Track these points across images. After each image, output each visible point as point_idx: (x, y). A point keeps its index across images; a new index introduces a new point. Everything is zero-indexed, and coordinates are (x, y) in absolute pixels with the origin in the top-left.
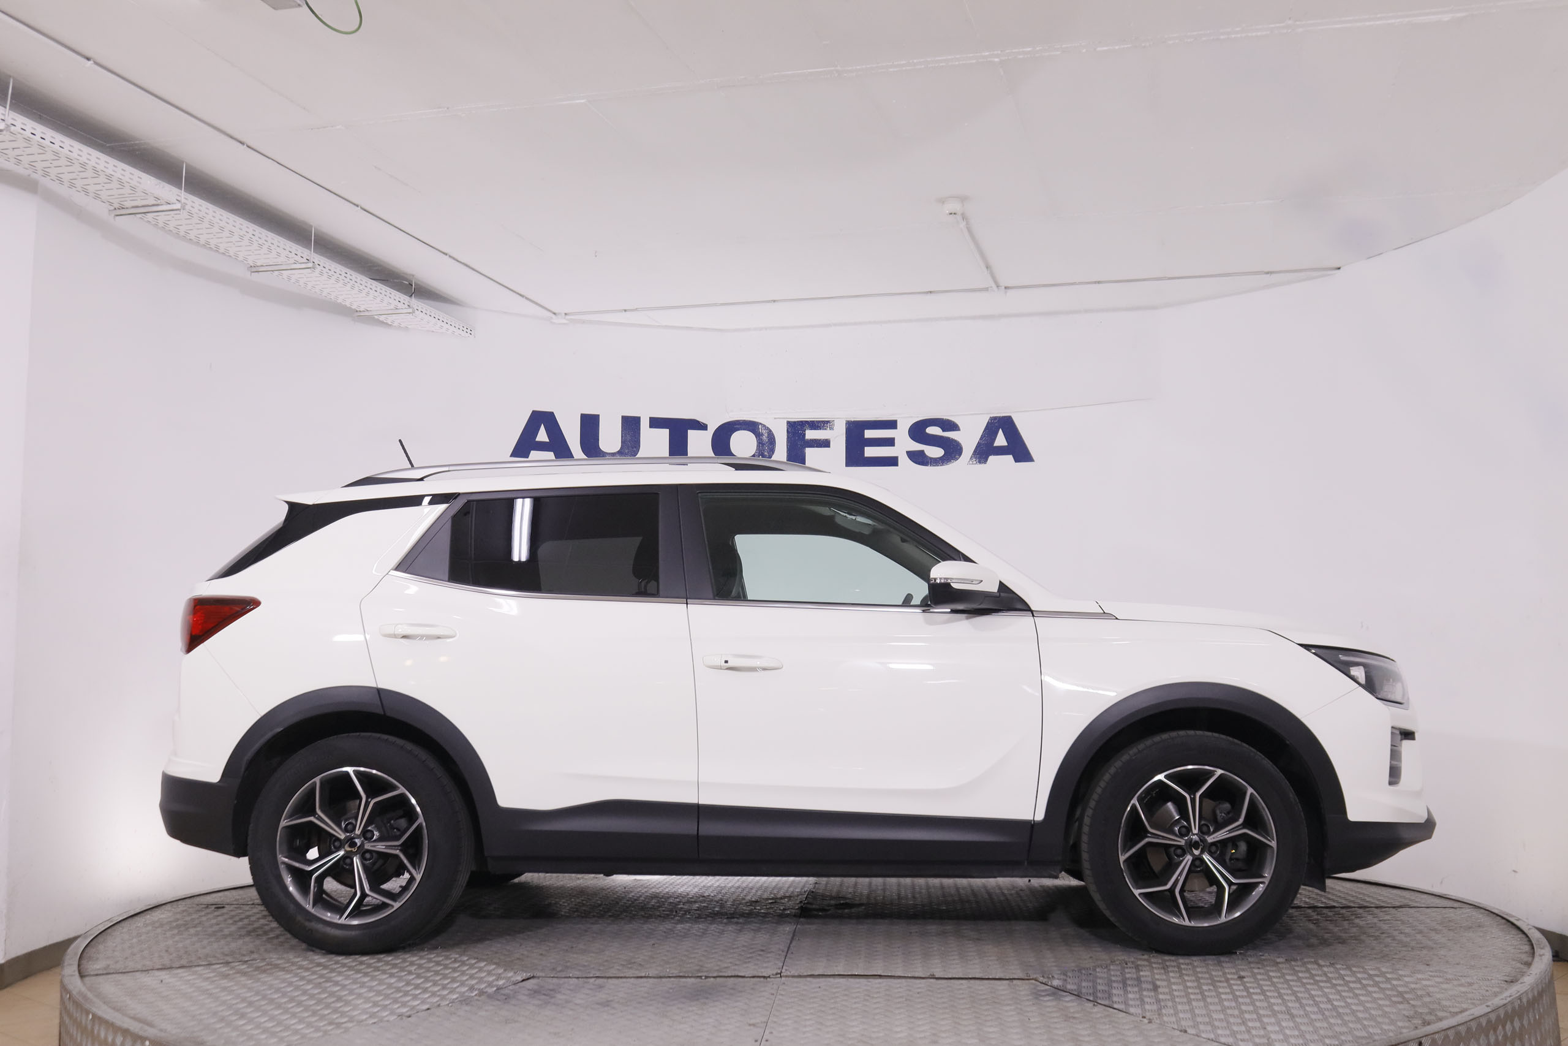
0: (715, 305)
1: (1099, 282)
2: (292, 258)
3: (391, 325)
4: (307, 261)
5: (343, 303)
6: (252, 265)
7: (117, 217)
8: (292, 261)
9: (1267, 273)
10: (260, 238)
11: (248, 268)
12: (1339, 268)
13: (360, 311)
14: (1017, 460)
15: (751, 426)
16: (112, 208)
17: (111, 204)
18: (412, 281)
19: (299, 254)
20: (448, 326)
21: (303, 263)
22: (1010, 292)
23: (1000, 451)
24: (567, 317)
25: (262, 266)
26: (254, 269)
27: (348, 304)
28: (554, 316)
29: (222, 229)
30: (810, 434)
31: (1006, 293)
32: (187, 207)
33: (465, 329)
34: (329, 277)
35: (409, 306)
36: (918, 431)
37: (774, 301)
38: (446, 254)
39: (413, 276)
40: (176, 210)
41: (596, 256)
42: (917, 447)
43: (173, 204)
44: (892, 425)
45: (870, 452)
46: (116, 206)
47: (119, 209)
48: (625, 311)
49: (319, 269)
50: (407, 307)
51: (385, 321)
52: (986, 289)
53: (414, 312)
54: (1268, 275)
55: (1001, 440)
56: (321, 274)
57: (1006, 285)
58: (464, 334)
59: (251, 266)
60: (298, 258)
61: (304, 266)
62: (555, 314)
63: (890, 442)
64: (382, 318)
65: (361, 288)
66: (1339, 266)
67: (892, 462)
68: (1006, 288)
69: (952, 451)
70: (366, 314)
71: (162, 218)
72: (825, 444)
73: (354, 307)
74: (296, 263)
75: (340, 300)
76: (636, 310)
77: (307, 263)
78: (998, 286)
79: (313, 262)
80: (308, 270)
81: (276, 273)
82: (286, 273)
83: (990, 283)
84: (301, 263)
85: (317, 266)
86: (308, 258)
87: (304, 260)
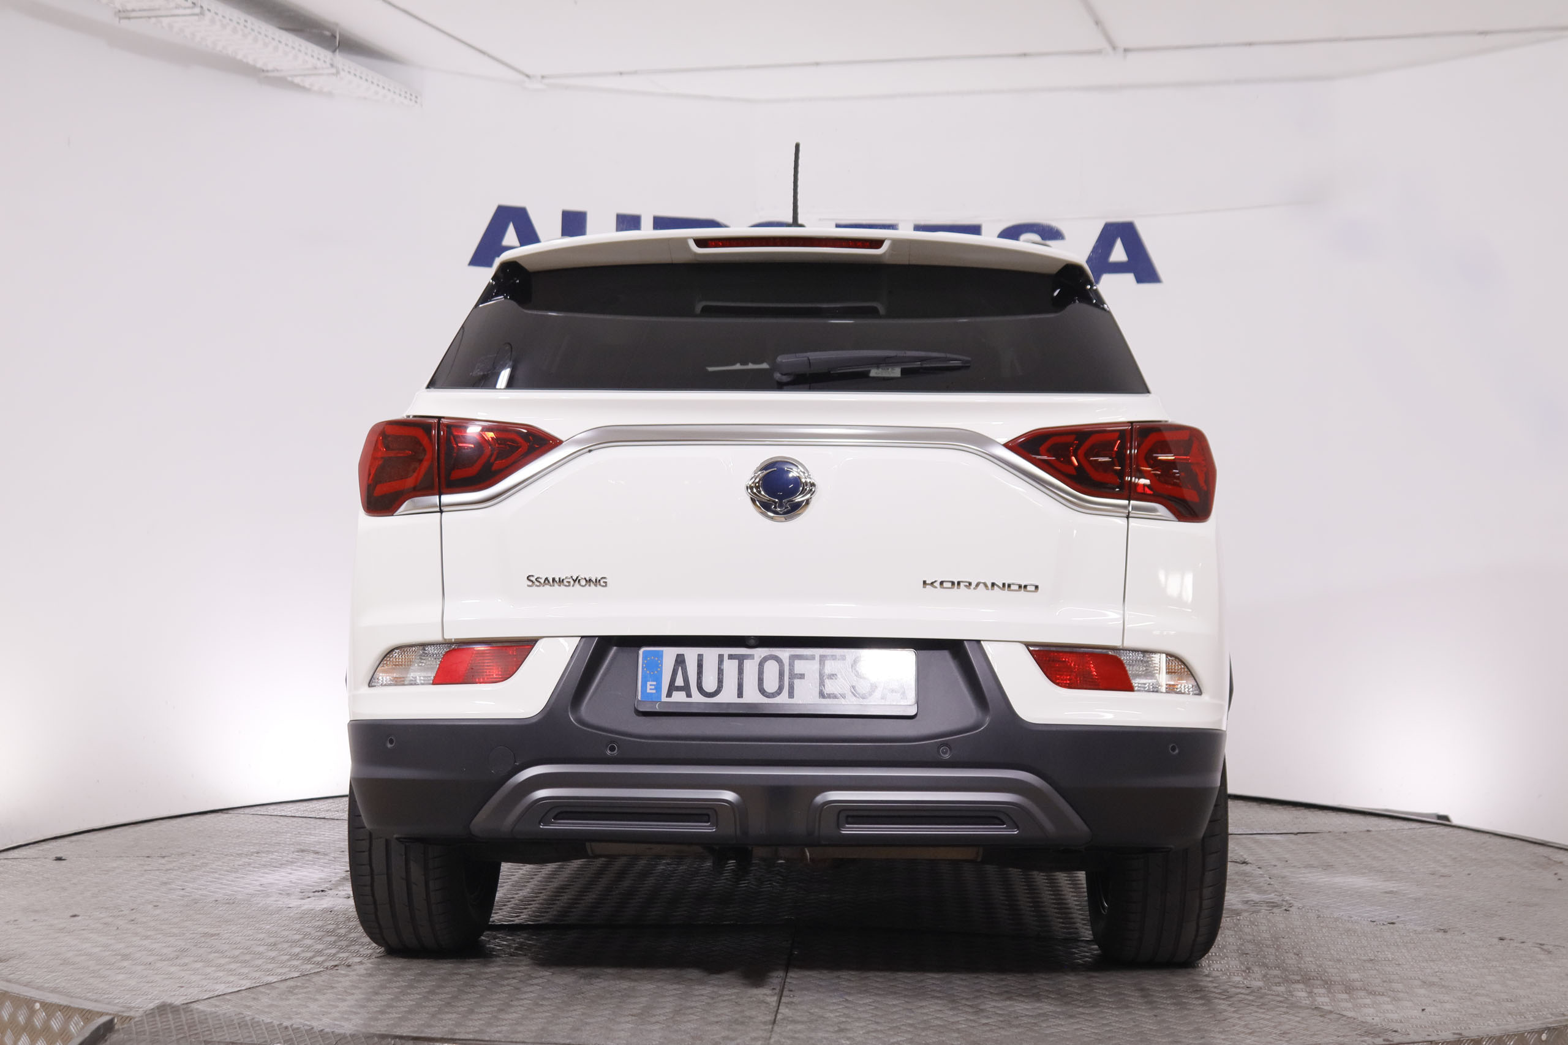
1: (1250, 44)
3: (309, 89)
4: (193, 5)
5: (245, 60)
6: (121, 9)
11: (115, 14)
13: (268, 71)
14: (1140, 280)
18: (336, 32)
20: (386, 92)
21: (188, 8)
22: (1130, 56)
23: (1118, 268)
24: (546, 81)
25: (133, 11)
26: (123, 15)
27: (251, 62)
28: (526, 79)
31: (1126, 56)
33: (408, 95)
34: (223, 26)
35: (332, 65)
37: (817, 64)
39: (337, 25)
44: (972, 229)
48: (621, 74)
49: (208, 15)
50: (329, 66)
51: (301, 84)
52: (1099, 52)
53: (338, 73)
55: (1119, 254)
56: (213, 21)
57: (1125, 47)
58: (407, 102)
59: (120, 11)
61: (188, 11)
62: (528, 76)
64: (297, 80)
65: (267, 40)
68: (1126, 50)
70: (276, 74)
73: (259, 65)
74: (176, 8)
75: (239, 57)
76: (635, 73)
77: (192, 8)
78: (1114, 48)
79: (201, 7)
80: (196, 18)
81: (153, 20)
82: (165, 21)
83: (1103, 44)
84: (185, 8)
85: (207, 12)
86: (194, 1)
87: (189, 4)
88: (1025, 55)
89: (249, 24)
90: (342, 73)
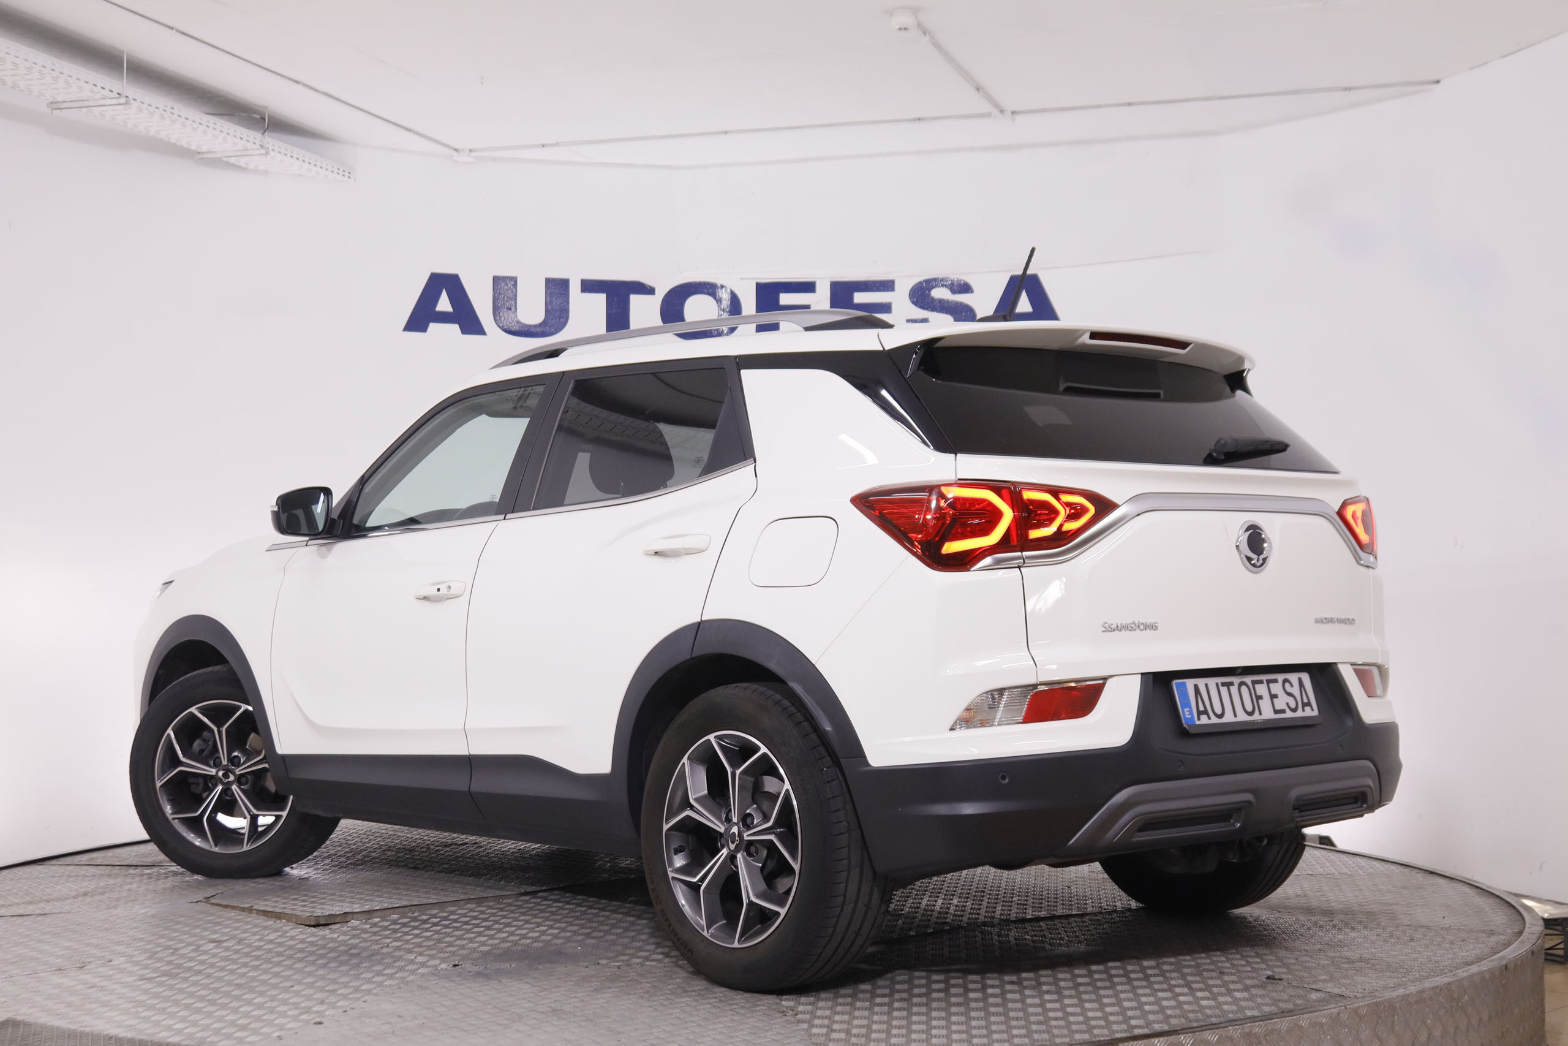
0: (654, 138)
1: (1130, 104)
2: (99, 92)
3: (245, 168)
4: (118, 96)
5: (179, 144)
6: (52, 101)
8: (99, 96)
9: (1345, 89)
10: (53, 70)
11: (48, 105)
12: (1438, 82)
13: (203, 153)
15: (708, 289)
18: (265, 114)
19: (107, 87)
20: (317, 169)
21: (115, 98)
22: (1018, 118)
23: (1024, 316)
24: (473, 154)
25: (64, 102)
26: (55, 106)
27: (185, 145)
28: (456, 152)
31: (1013, 119)
33: (341, 172)
34: (152, 114)
35: (262, 146)
36: (921, 295)
37: (726, 132)
38: (297, 82)
39: (266, 108)
41: (482, 83)
42: (921, 314)
44: (887, 286)
48: (543, 146)
49: (135, 105)
50: (260, 147)
51: (237, 164)
52: (988, 115)
53: (267, 153)
54: (1347, 92)
55: (1024, 303)
56: (140, 110)
57: (1013, 109)
58: (340, 177)
59: (52, 103)
60: (106, 93)
61: (114, 101)
62: (456, 150)
63: (885, 306)
64: (232, 160)
65: (195, 125)
66: (1436, 78)
68: (1013, 113)
69: (965, 318)
70: (210, 156)
73: (193, 148)
74: (103, 99)
75: (173, 141)
76: (557, 144)
77: (118, 98)
78: (1002, 111)
79: (127, 97)
80: (122, 107)
81: (85, 110)
82: (97, 110)
83: (987, 108)
84: (111, 98)
85: (132, 101)
86: (120, 92)
87: (115, 95)
89: (176, 111)
90: (271, 153)
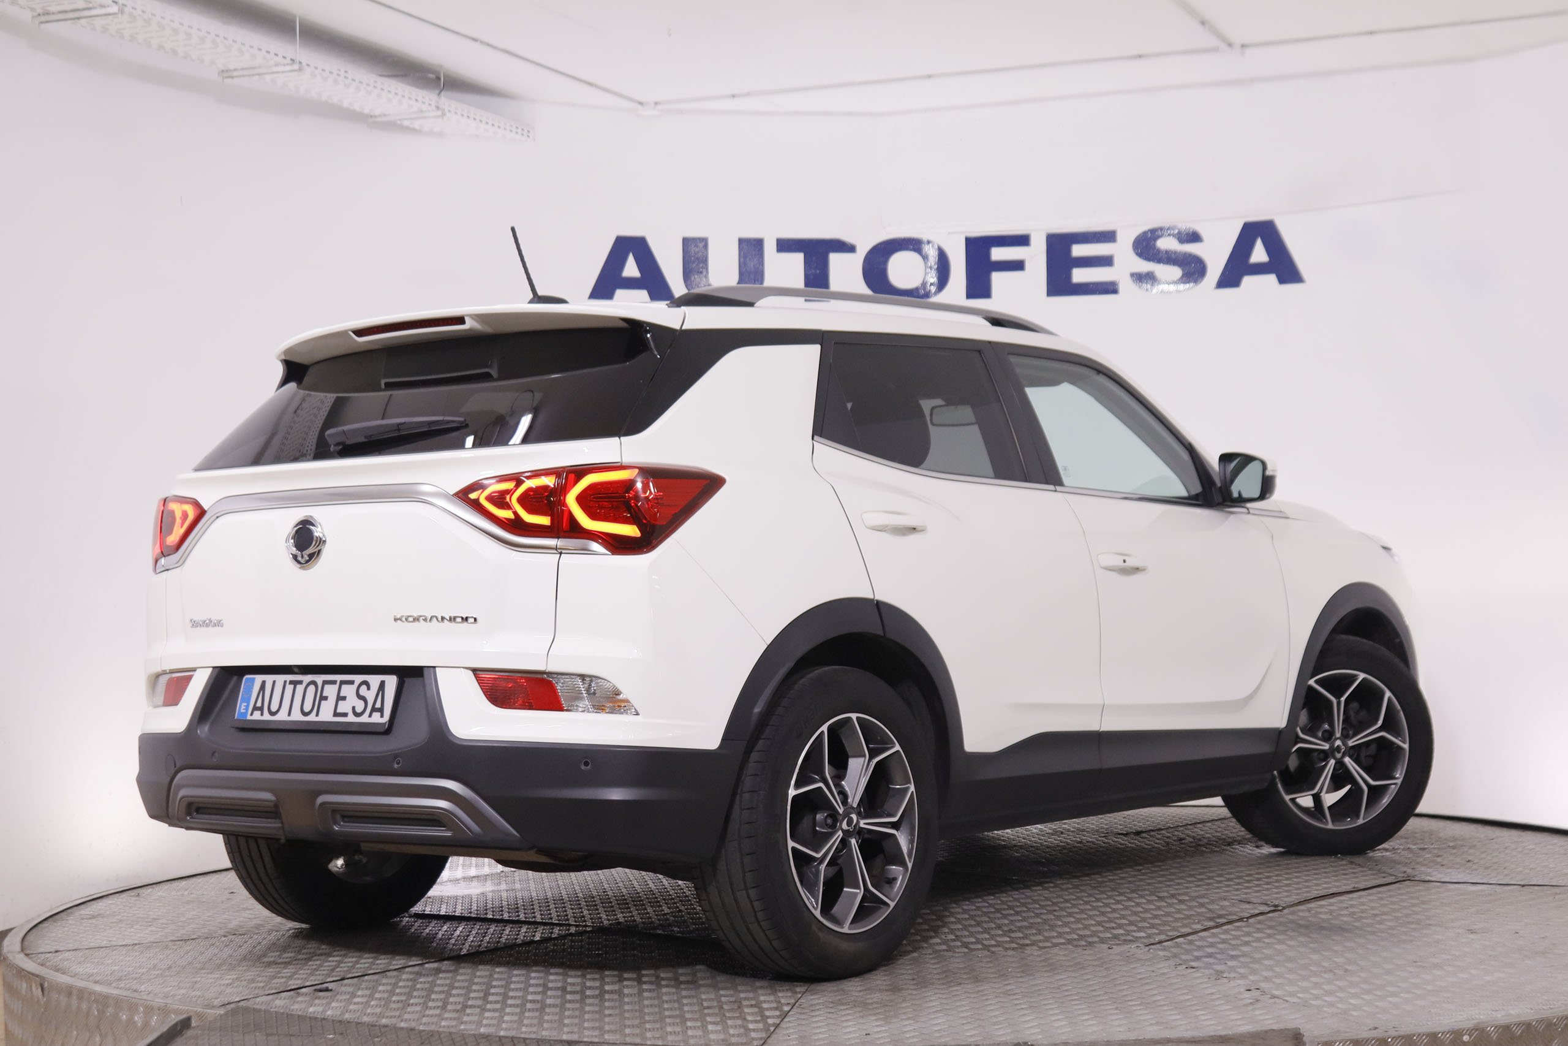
0: (852, 84)
1: (1371, 33)
2: (272, 59)
3: (420, 131)
4: (291, 62)
5: (352, 108)
6: (225, 69)
7: (43, 26)
8: (271, 63)
10: (225, 38)
11: (219, 74)
13: (376, 117)
14: (1282, 281)
15: (913, 245)
16: (36, 14)
17: (33, 10)
18: (440, 73)
19: (280, 53)
20: (495, 129)
22: (1249, 52)
23: (1259, 269)
24: (659, 107)
25: (235, 70)
26: (226, 74)
27: (357, 108)
28: (639, 107)
29: (175, 31)
30: (998, 254)
31: (1245, 51)
32: (127, 10)
33: (520, 131)
34: (325, 79)
35: (438, 108)
36: (1145, 246)
37: (930, 77)
38: (475, 40)
39: (441, 66)
40: (114, 14)
42: (1145, 266)
43: (108, 6)
44: (1108, 236)
45: (1079, 275)
46: (41, 11)
47: (44, 15)
48: (734, 96)
49: (308, 70)
50: (435, 109)
51: (411, 127)
52: (1215, 49)
53: (443, 115)
55: (1259, 254)
56: (313, 75)
57: (1241, 43)
58: (519, 137)
59: (223, 71)
60: (280, 59)
61: (288, 68)
62: (641, 103)
63: (1106, 261)
64: (406, 123)
65: (369, 88)
67: (1109, 288)
68: (1243, 46)
69: (1193, 269)
70: (386, 119)
71: (99, 23)
72: (1017, 266)
73: (366, 111)
74: (276, 65)
75: (346, 104)
76: (748, 94)
77: (291, 64)
78: (1230, 45)
79: (300, 63)
80: (295, 73)
81: (257, 77)
82: (268, 78)
83: (1214, 42)
84: (284, 65)
85: (306, 67)
86: (293, 58)
87: (288, 61)
88: (1140, 56)
89: (349, 75)
90: (448, 114)
